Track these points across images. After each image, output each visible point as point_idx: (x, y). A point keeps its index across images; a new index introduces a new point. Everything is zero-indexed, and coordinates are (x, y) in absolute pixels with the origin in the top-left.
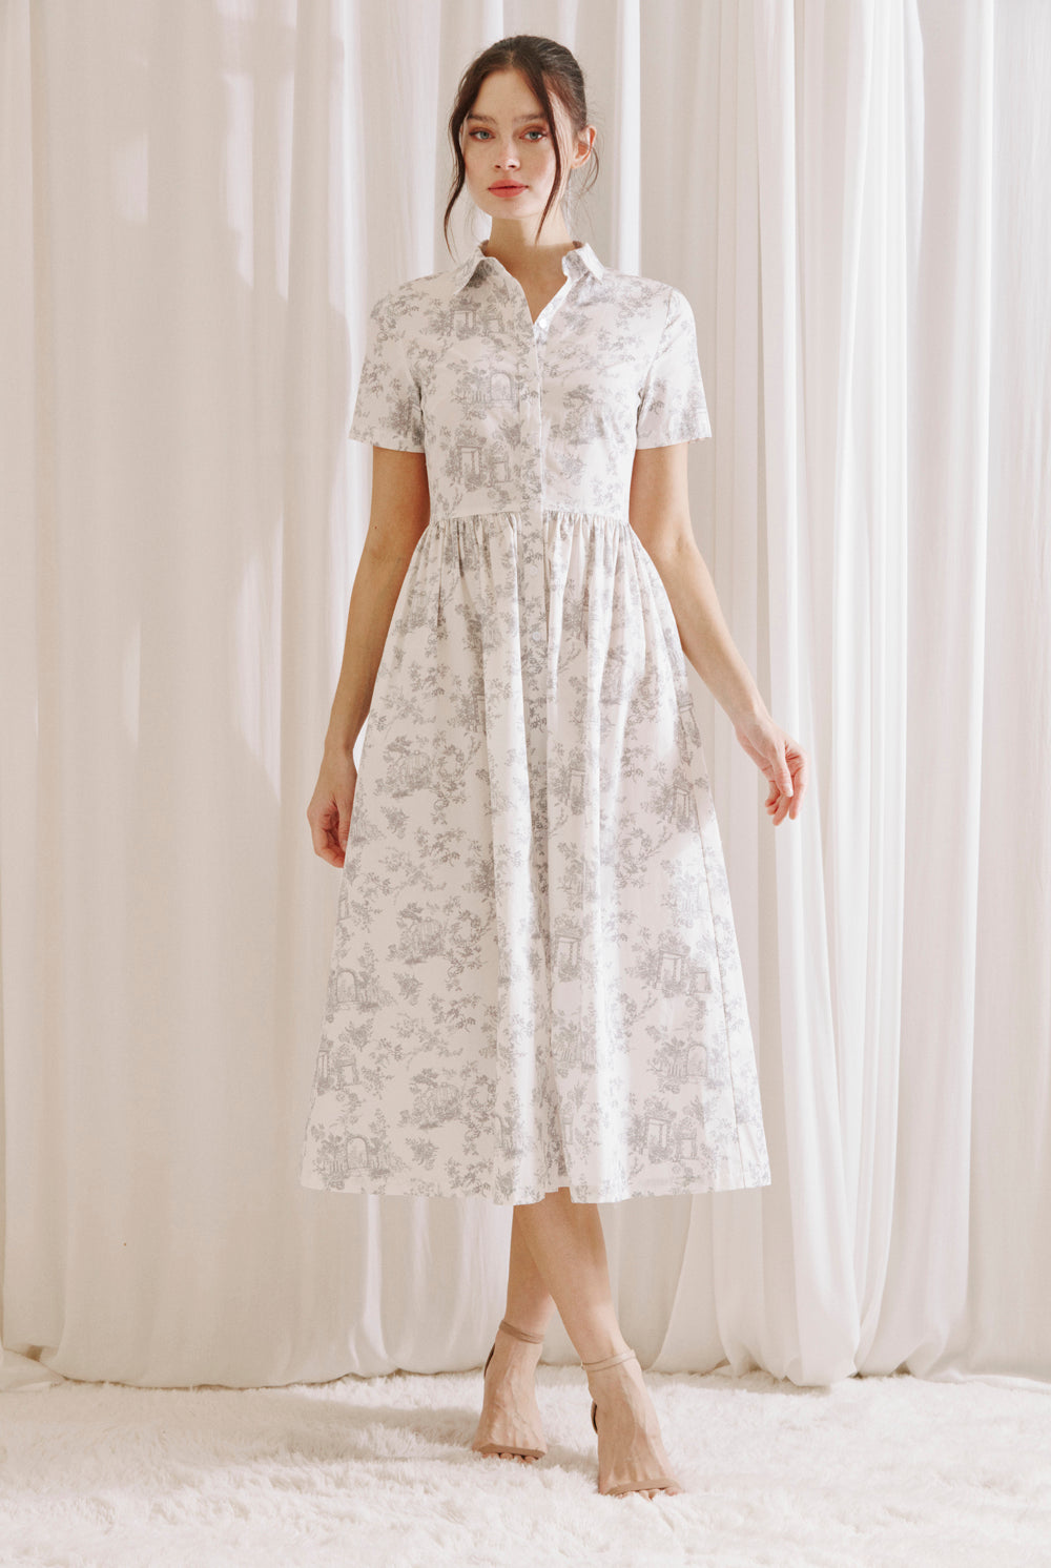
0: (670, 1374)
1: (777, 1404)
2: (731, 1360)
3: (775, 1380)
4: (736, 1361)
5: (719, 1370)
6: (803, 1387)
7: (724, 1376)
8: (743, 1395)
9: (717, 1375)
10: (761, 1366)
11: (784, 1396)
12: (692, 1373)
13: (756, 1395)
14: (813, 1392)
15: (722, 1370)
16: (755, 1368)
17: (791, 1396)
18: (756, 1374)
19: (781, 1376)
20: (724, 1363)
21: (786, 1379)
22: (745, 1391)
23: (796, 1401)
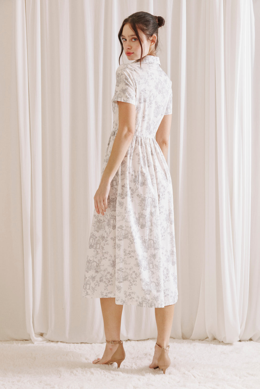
0: (194, 340)
1: (220, 348)
2: (209, 337)
3: (220, 342)
4: (210, 337)
5: (206, 339)
6: (227, 344)
7: (207, 341)
8: (212, 345)
9: (206, 341)
10: (216, 338)
11: (222, 346)
12: (199, 340)
13: (215, 345)
14: (229, 345)
15: (207, 339)
16: (215, 339)
17: (224, 346)
18: (215, 341)
19: (221, 341)
20: (207, 338)
21: (222, 342)
22: (212, 344)
23: (225, 347)
